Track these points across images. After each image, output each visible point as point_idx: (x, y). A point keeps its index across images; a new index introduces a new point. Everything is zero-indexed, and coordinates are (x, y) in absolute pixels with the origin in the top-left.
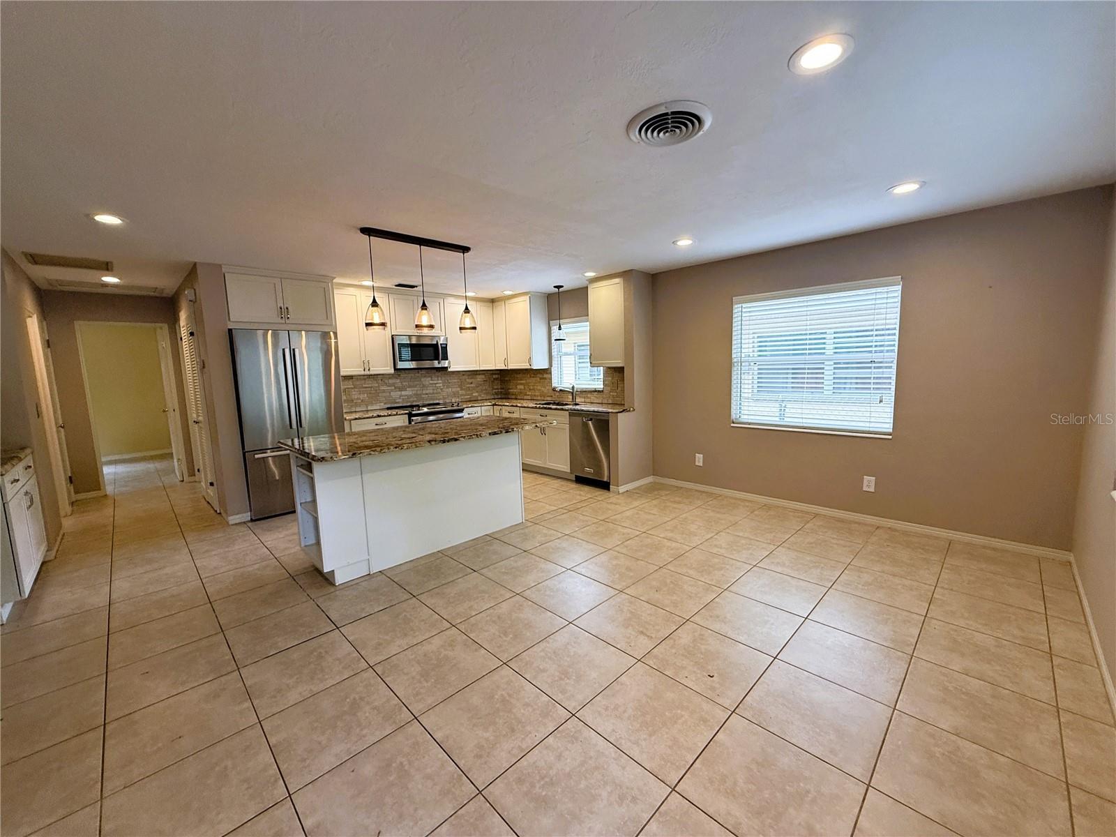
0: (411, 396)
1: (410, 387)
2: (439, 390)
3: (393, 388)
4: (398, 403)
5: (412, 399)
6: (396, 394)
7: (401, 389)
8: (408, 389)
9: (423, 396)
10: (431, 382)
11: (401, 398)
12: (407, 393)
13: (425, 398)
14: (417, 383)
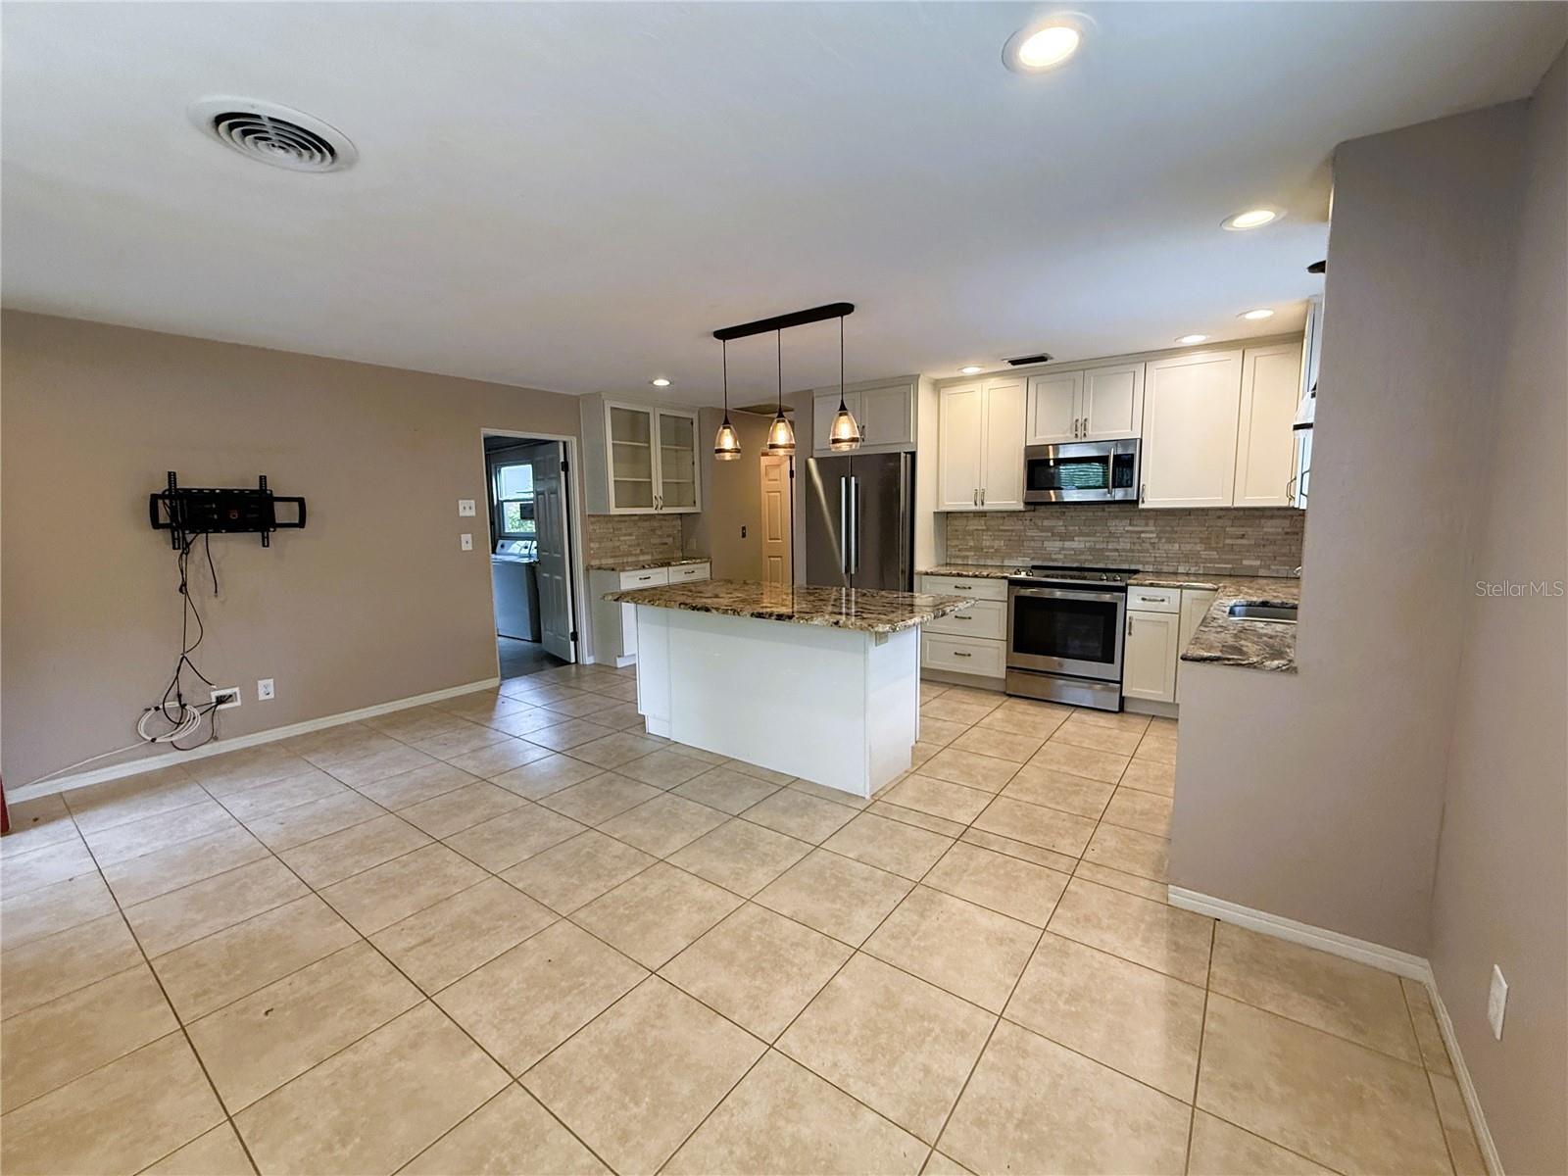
0: (1082, 552)
1: (1081, 534)
2: (1147, 546)
3: (1050, 534)
4: (1055, 560)
5: (1083, 557)
6: (1053, 546)
7: (1063, 538)
8: (1076, 539)
9: (1107, 554)
10: (1130, 528)
11: (1063, 552)
12: (1074, 545)
13: (1111, 558)
14: (1098, 528)
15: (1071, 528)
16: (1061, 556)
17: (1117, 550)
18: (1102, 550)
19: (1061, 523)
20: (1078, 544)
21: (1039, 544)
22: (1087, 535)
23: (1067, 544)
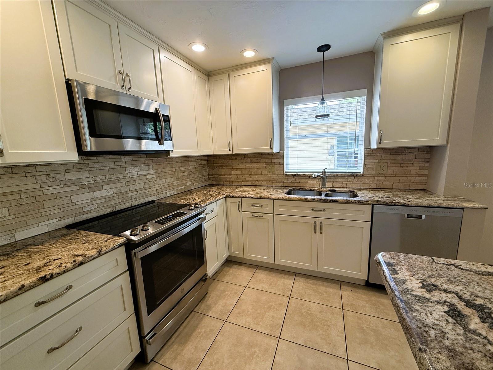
3: (77, 188)
4: (89, 212)
7: (91, 188)
8: (104, 187)
9: (130, 195)
10: (140, 173)
11: (94, 202)
12: (104, 193)
13: (133, 197)
14: (120, 176)
15: (97, 178)
16: (93, 207)
17: (135, 190)
18: (126, 193)
19: (86, 175)
20: (106, 191)
21: (66, 200)
22: (114, 182)
23: (97, 194)
